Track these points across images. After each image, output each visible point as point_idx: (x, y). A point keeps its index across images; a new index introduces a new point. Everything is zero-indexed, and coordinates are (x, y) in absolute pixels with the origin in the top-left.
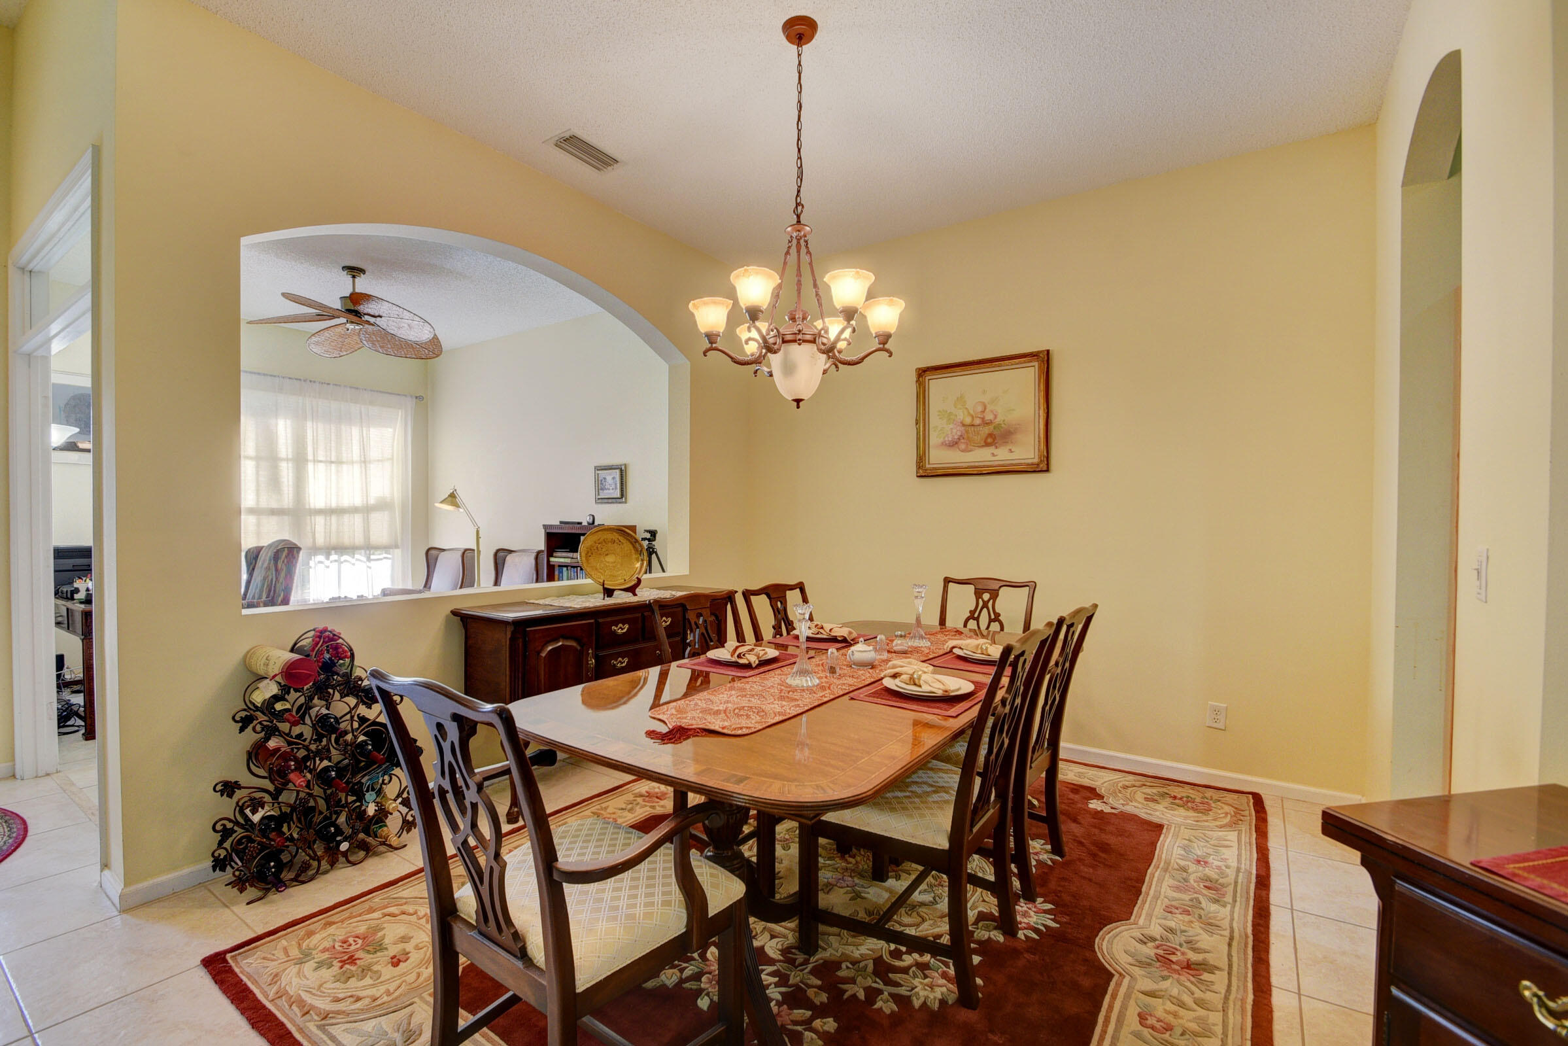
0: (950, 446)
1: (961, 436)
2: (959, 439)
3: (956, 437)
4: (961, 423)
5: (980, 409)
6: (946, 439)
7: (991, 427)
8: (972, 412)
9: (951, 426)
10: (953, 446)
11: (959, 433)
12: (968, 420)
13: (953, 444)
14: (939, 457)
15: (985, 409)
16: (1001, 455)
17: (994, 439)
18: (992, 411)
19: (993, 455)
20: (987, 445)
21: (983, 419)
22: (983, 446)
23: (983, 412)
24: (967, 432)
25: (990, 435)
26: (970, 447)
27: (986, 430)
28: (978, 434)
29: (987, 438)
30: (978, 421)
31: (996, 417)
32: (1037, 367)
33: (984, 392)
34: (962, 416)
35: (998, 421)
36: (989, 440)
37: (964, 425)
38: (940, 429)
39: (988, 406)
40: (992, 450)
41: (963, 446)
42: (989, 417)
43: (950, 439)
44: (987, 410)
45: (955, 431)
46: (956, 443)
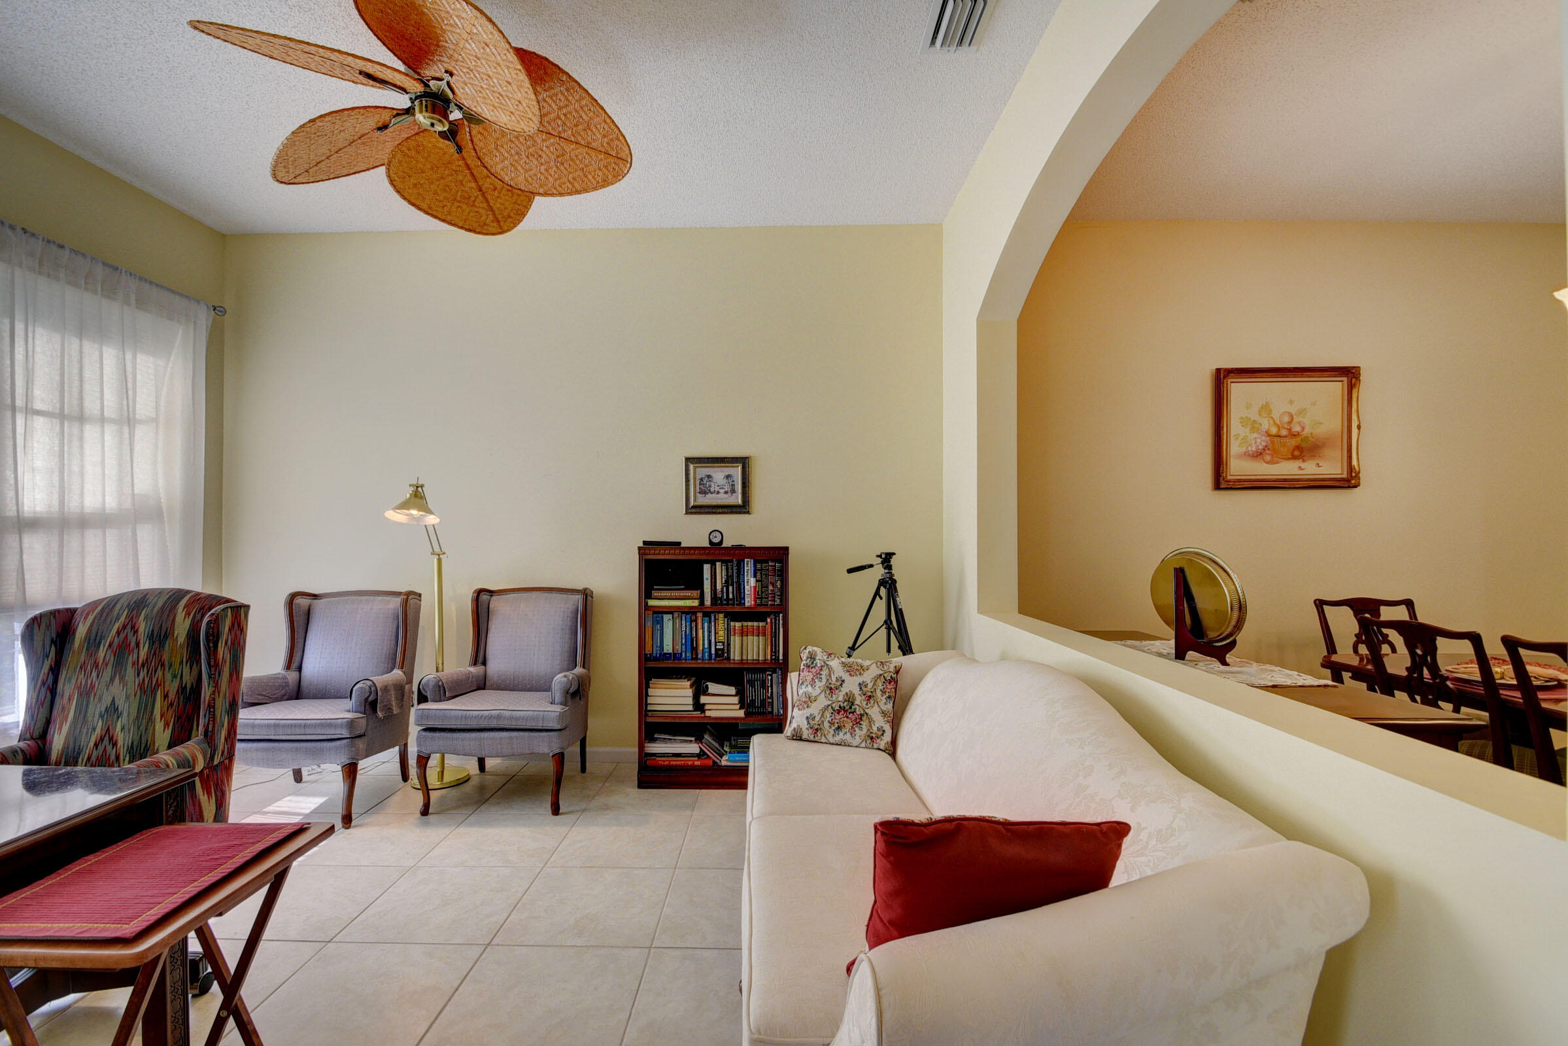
0: (1253, 456)
1: (1266, 446)
2: (1264, 449)
3: (1261, 447)
4: (1267, 432)
5: (1286, 419)
6: (1250, 449)
7: (1299, 439)
8: (1278, 422)
9: (1255, 435)
11: (1264, 444)
12: (1274, 431)
13: (1258, 455)
14: (1240, 467)
15: (1292, 420)
16: (1309, 469)
17: (1302, 452)
18: (1299, 423)
19: (1300, 468)
20: (1294, 458)
21: (1290, 430)
22: (1289, 459)
23: (1290, 423)
24: (1272, 442)
25: (1298, 448)
26: (1276, 459)
27: (1293, 442)
28: (1285, 446)
29: (1293, 450)
30: (1284, 432)
31: (1303, 429)
32: (1346, 382)
33: (1291, 402)
34: (1265, 424)
35: (1305, 433)
36: (1297, 453)
37: (1269, 435)
38: (1239, 439)
39: (1295, 417)
40: (1299, 463)
41: (1268, 458)
42: (1297, 429)
43: (1254, 449)
44: (1294, 421)
45: (1259, 441)
46: (1261, 454)
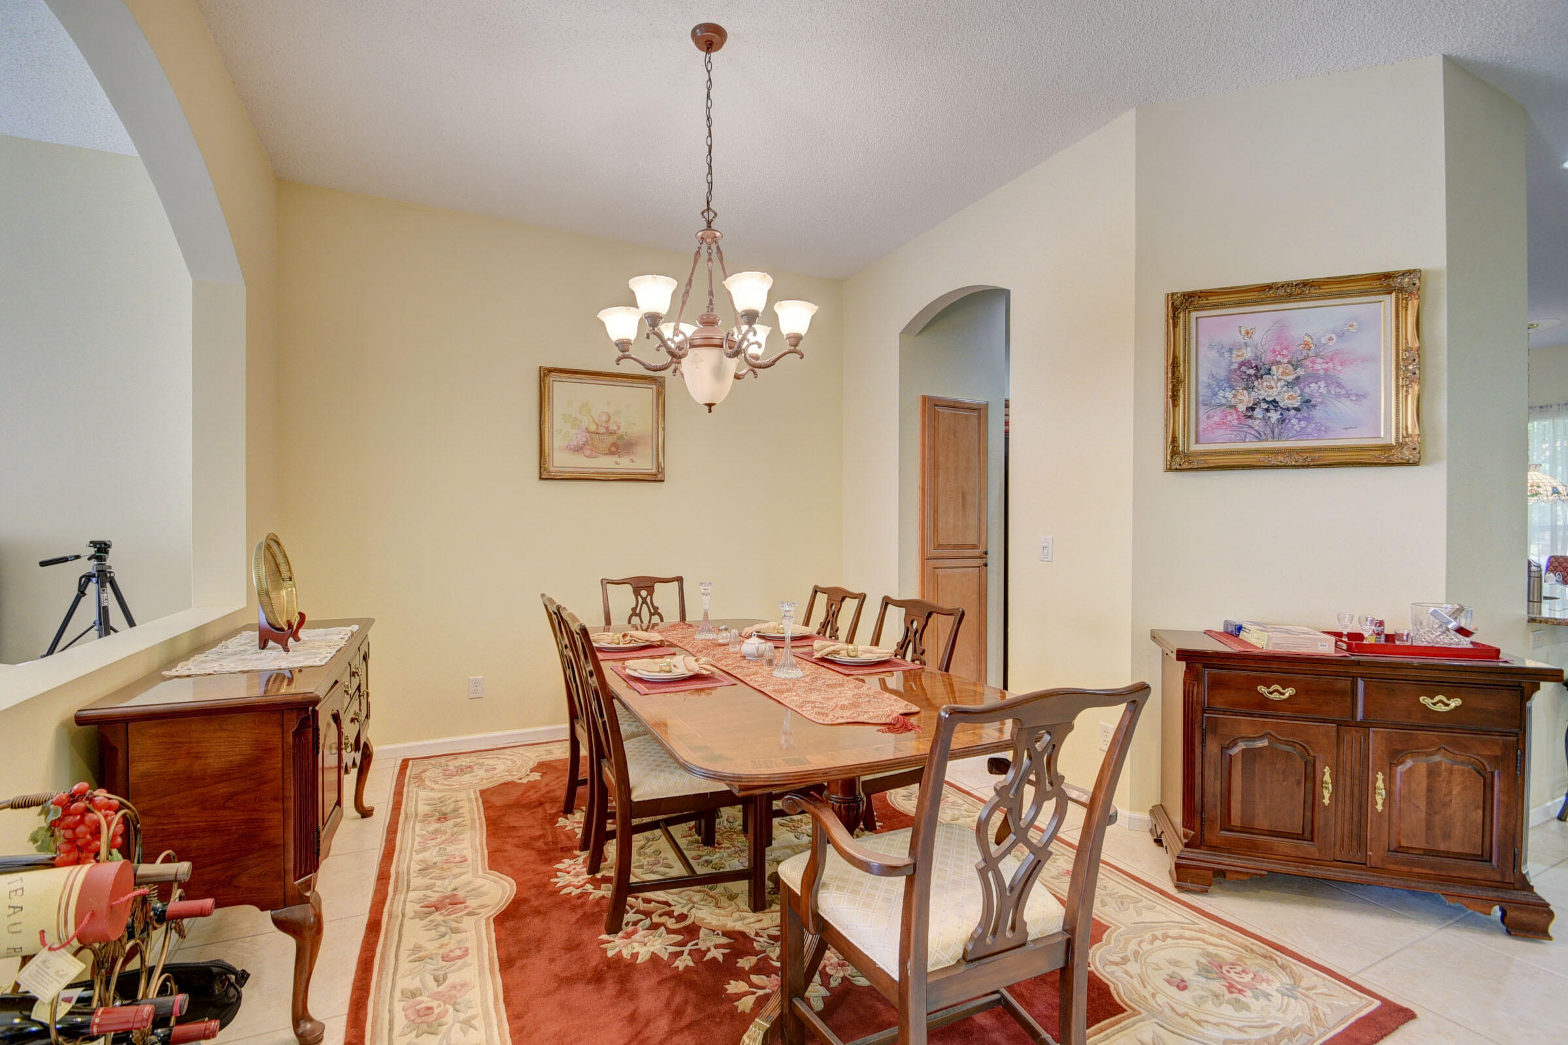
0: (574, 450)
1: (586, 442)
2: (584, 444)
3: (581, 443)
4: (586, 429)
5: (604, 418)
6: (571, 443)
7: (615, 437)
8: (597, 420)
9: (576, 431)
10: (577, 451)
11: (584, 439)
12: (593, 428)
13: (578, 449)
14: (561, 460)
15: (609, 419)
16: (625, 464)
17: (618, 449)
18: (616, 422)
19: (616, 463)
20: (611, 453)
21: (607, 428)
22: (606, 454)
23: (607, 422)
24: (592, 439)
25: (614, 444)
26: (594, 454)
27: (610, 439)
28: (603, 442)
29: (611, 446)
30: (602, 430)
31: (619, 429)
32: (655, 389)
33: (608, 403)
34: (586, 422)
35: (620, 432)
36: (613, 449)
37: (589, 432)
38: (562, 435)
39: (612, 417)
40: (615, 458)
41: (588, 452)
42: (613, 427)
43: (575, 444)
44: (611, 420)
45: (579, 436)
46: (581, 448)
